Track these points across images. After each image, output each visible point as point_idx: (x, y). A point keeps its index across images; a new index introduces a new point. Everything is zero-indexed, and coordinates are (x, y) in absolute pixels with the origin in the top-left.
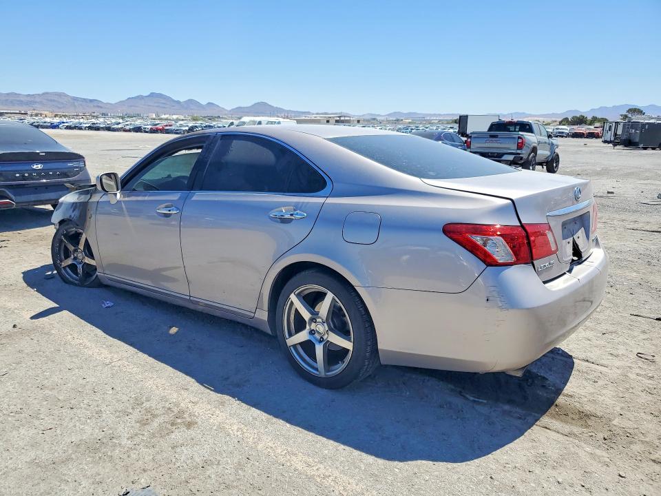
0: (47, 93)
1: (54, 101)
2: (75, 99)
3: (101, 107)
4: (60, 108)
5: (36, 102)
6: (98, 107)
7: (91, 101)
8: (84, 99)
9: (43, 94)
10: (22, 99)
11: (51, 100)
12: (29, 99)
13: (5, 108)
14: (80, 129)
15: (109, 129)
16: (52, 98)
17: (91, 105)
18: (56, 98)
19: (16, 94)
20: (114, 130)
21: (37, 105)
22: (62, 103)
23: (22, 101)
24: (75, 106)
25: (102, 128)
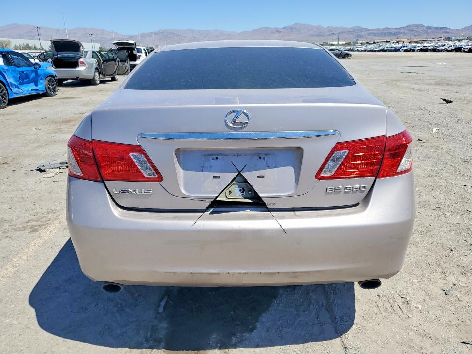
0: (410, 26)
1: (413, 30)
2: (429, 28)
3: (448, 33)
4: (415, 36)
5: (401, 33)
6: (446, 32)
7: (441, 28)
8: (436, 27)
9: (407, 26)
10: (391, 31)
11: (411, 31)
12: (396, 31)
13: (380, 38)
14: (414, 51)
15: (435, 50)
16: (412, 29)
17: (440, 31)
18: (415, 29)
19: (388, 28)
20: (439, 51)
21: (401, 35)
22: (419, 32)
23: (391, 33)
24: (428, 33)
25: (429, 49)
